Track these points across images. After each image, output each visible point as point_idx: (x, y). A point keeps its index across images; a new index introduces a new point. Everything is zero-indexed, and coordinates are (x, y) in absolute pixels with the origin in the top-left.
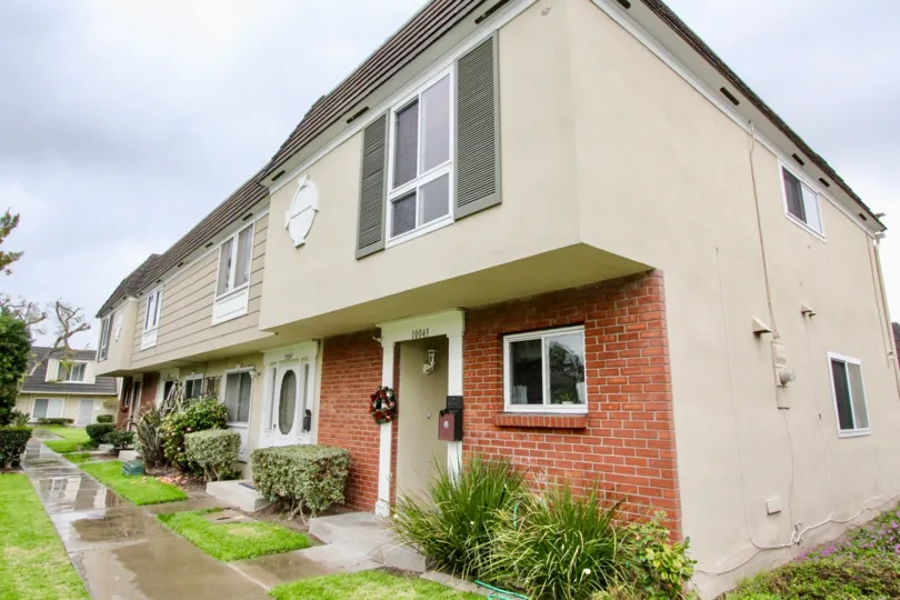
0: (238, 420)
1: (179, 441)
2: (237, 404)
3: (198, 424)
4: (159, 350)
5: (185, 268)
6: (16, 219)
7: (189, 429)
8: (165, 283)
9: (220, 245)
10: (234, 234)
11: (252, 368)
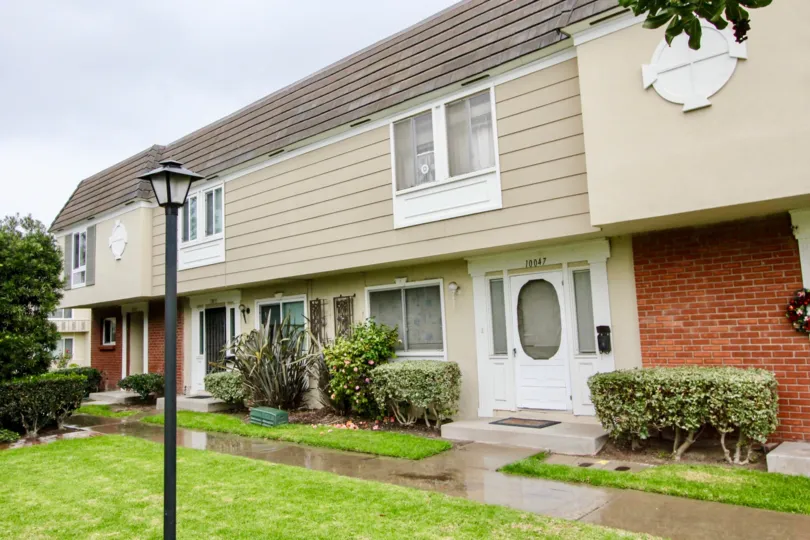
4: (231, 267)
8: (228, 179)
9: (390, 121)
10: (431, 106)
11: (439, 281)
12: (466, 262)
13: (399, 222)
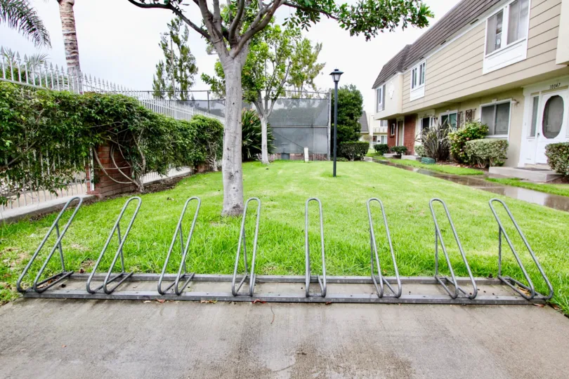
0: (495, 134)
1: (462, 145)
2: (494, 124)
3: (473, 136)
4: (426, 99)
5: (446, 44)
6: (321, 45)
7: (467, 139)
8: (427, 58)
9: (486, 19)
10: (503, 7)
11: (510, 100)
12: (523, 88)
13: (485, 71)
